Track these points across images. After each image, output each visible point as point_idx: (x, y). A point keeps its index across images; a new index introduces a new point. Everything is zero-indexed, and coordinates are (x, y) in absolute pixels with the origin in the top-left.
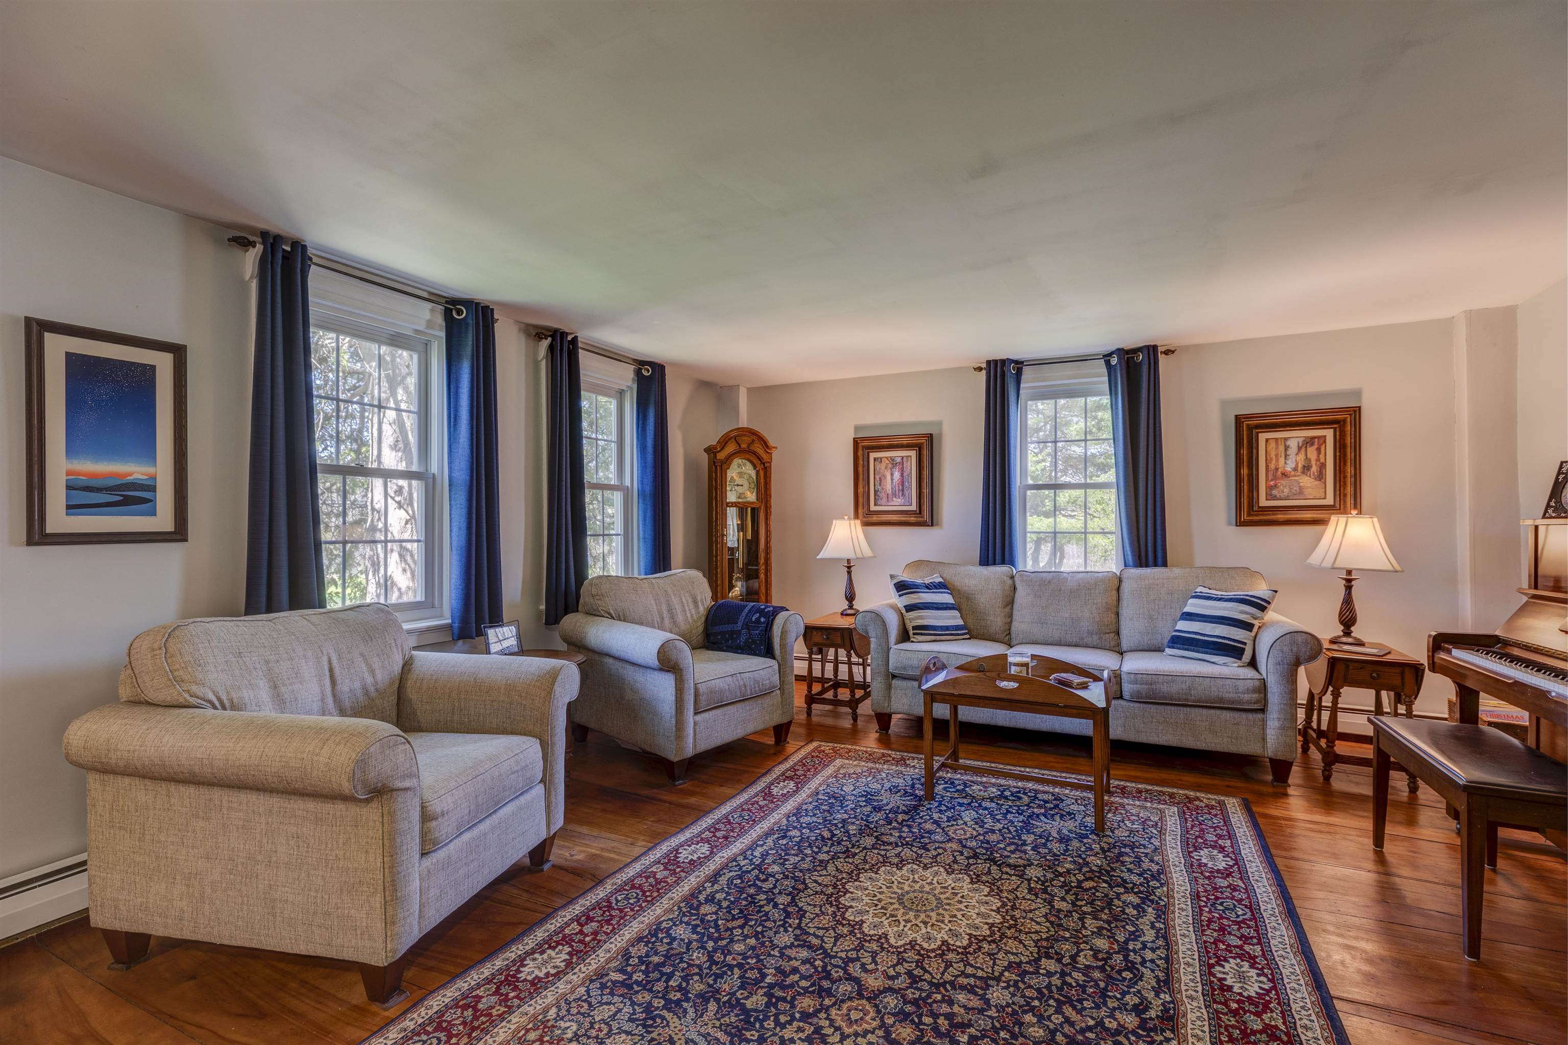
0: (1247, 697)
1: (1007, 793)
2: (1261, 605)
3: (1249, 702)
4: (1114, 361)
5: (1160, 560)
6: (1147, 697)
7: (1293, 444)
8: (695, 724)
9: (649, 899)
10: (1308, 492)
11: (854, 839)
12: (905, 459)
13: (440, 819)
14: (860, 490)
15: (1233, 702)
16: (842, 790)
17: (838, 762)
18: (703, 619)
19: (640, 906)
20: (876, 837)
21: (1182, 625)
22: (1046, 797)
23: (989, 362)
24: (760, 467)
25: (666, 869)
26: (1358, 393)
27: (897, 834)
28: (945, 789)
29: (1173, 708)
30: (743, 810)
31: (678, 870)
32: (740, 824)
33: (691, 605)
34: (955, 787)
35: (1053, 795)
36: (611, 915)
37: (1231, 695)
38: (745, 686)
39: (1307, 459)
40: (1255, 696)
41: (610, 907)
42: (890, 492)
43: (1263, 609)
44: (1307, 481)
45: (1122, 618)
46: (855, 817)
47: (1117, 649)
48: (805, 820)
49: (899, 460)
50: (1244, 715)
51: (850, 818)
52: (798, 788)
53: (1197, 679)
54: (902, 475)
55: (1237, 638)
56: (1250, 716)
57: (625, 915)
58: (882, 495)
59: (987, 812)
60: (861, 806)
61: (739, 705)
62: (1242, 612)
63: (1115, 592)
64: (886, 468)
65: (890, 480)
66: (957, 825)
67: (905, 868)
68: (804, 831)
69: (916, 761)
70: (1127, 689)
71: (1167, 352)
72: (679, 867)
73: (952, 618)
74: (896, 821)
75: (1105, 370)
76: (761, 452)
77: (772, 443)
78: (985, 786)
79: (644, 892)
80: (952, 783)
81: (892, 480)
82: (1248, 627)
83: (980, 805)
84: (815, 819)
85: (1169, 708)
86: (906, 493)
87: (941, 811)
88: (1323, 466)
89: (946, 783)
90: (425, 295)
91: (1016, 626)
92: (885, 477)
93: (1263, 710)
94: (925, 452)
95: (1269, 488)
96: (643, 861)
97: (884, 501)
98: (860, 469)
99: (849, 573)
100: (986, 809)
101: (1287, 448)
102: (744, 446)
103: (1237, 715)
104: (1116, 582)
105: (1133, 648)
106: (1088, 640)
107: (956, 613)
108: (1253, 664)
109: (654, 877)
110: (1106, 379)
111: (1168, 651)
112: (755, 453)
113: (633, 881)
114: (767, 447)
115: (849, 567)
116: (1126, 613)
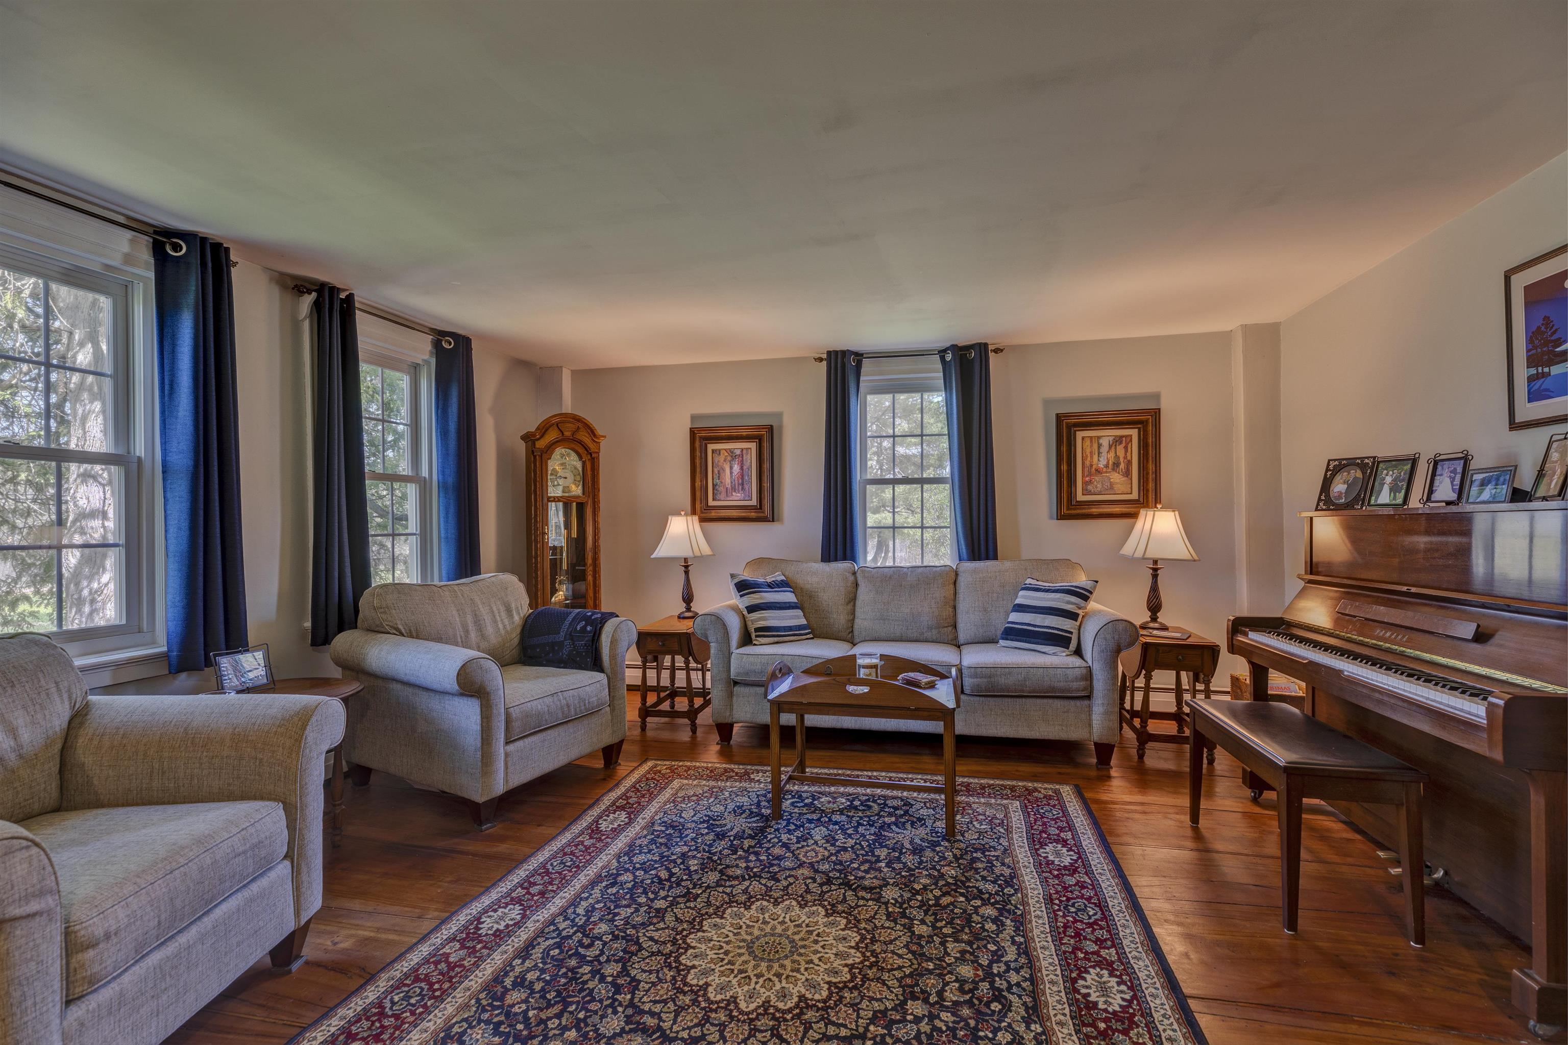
0: (1075, 685)
1: (857, 803)
2: (1084, 595)
3: (1078, 690)
4: (949, 357)
5: (991, 553)
6: (986, 691)
7: (1105, 442)
8: (507, 755)
9: (438, 993)
10: (1119, 488)
11: (696, 877)
12: (744, 451)
13: (101, 946)
14: (698, 484)
15: (1063, 691)
16: (681, 817)
17: (676, 783)
18: (519, 630)
19: (425, 1006)
20: (721, 872)
21: (1014, 617)
22: (895, 803)
23: (829, 353)
24: (586, 457)
25: (463, 947)
26: (1157, 397)
27: (744, 865)
28: (792, 804)
29: (1010, 700)
30: (565, 854)
31: (479, 946)
32: (560, 873)
33: (504, 614)
34: (803, 801)
35: (902, 800)
36: (382, 1026)
37: (1062, 684)
38: (568, 706)
39: (1117, 457)
40: (1083, 683)
41: (382, 1014)
42: (729, 486)
43: (1086, 598)
44: (1116, 478)
45: (959, 611)
46: (696, 849)
47: (954, 642)
48: (639, 859)
49: (738, 452)
50: (1072, 702)
51: (690, 850)
52: (630, 819)
53: (1032, 670)
54: (742, 468)
55: (1065, 628)
56: (1078, 703)
57: (403, 1023)
58: (721, 489)
59: (837, 827)
60: (702, 835)
61: (561, 729)
62: (1069, 603)
63: (952, 586)
64: (725, 460)
65: (730, 473)
66: (808, 846)
67: (754, 907)
68: (637, 874)
69: (761, 774)
70: (968, 682)
71: (997, 351)
72: (480, 942)
73: (795, 618)
74: (742, 848)
75: (940, 366)
76: (587, 440)
77: (600, 431)
78: (834, 797)
79: (431, 984)
80: (800, 797)
81: (731, 473)
82: (1073, 616)
83: (830, 820)
84: (649, 856)
85: (1006, 699)
86: (746, 487)
87: (789, 831)
88: (1129, 463)
89: (793, 797)
91: (859, 623)
92: (724, 470)
93: (1089, 697)
94: (766, 445)
95: (1085, 484)
96: (432, 940)
97: (723, 496)
98: (698, 461)
99: (687, 573)
100: (836, 823)
101: (1100, 446)
102: (567, 434)
103: (1066, 703)
104: (953, 576)
105: (970, 641)
106: (928, 635)
107: (799, 612)
108: (1078, 652)
109: (447, 961)
110: (941, 374)
111: (1002, 643)
112: (580, 442)
113: (417, 970)
114: (595, 435)
115: (686, 567)
116: (962, 606)
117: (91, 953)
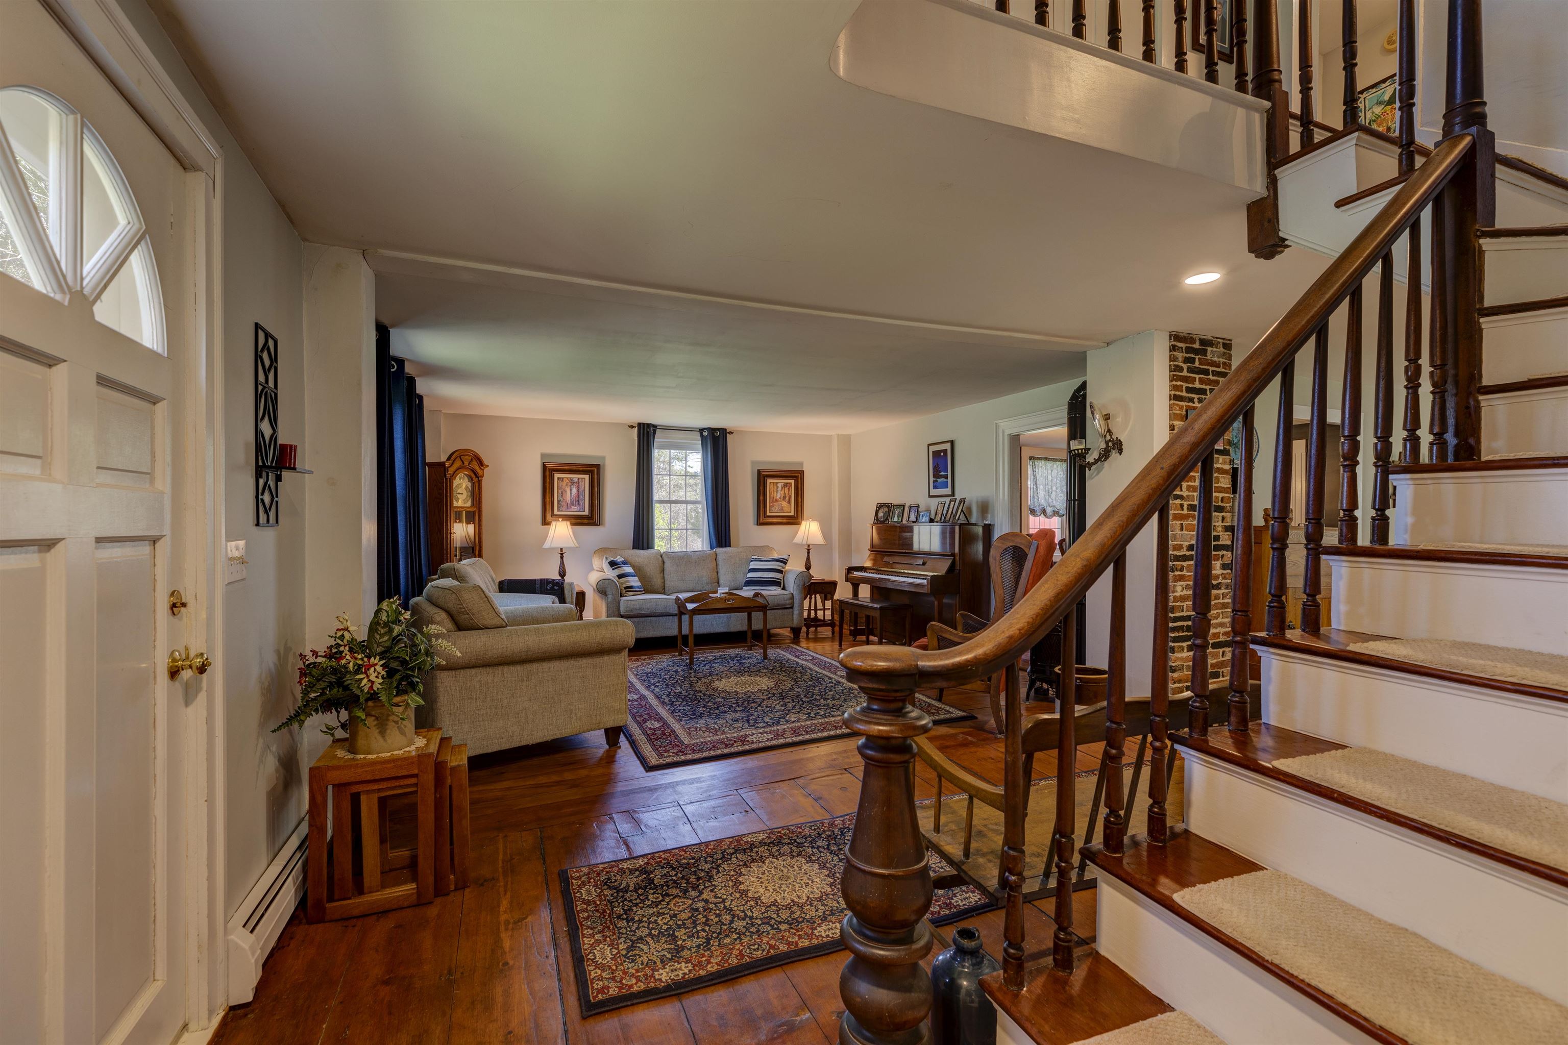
2: (784, 562)
3: (785, 605)
4: (705, 434)
5: (728, 543)
7: (780, 486)
10: (786, 509)
12: (581, 480)
14: (547, 500)
16: (647, 671)
21: (749, 575)
22: (733, 655)
23: (639, 424)
24: (475, 480)
26: (801, 464)
37: (782, 602)
39: (785, 494)
40: (790, 601)
42: (569, 502)
43: (785, 563)
44: (784, 504)
45: (720, 574)
49: (576, 480)
50: (785, 610)
54: (578, 491)
55: (777, 577)
56: (788, 610)
58: (563, 503)
63: (714, 561)
64: (566, 485)
65: (570, 493)
66: (716, 668)
71: (731, 433)
73: (637, 582)
75: (700, 439)
76: (477, 468)
77: (486, 462)
81: (571, 493)
82: (780, 572)
86: (581, 503)
87: (703, 666)
88: (790, 497)
91: (667, 584)
92: (566, 492)
93: (792, 608)
94: (595, 476)
95: (771, 507)
97: (565, 508)
98: (547, 485)
99: (562, 558)
101: (777, 487)
102: (466, 463)
103: (783, 611)
104: (714, 556)
107: (638, 578)
108: (784, 589)
110: (701, 442)
111: (745, 588)
112: (473, 469)
114: (482, 465)
115: (562, 554)
116: (722, 571)
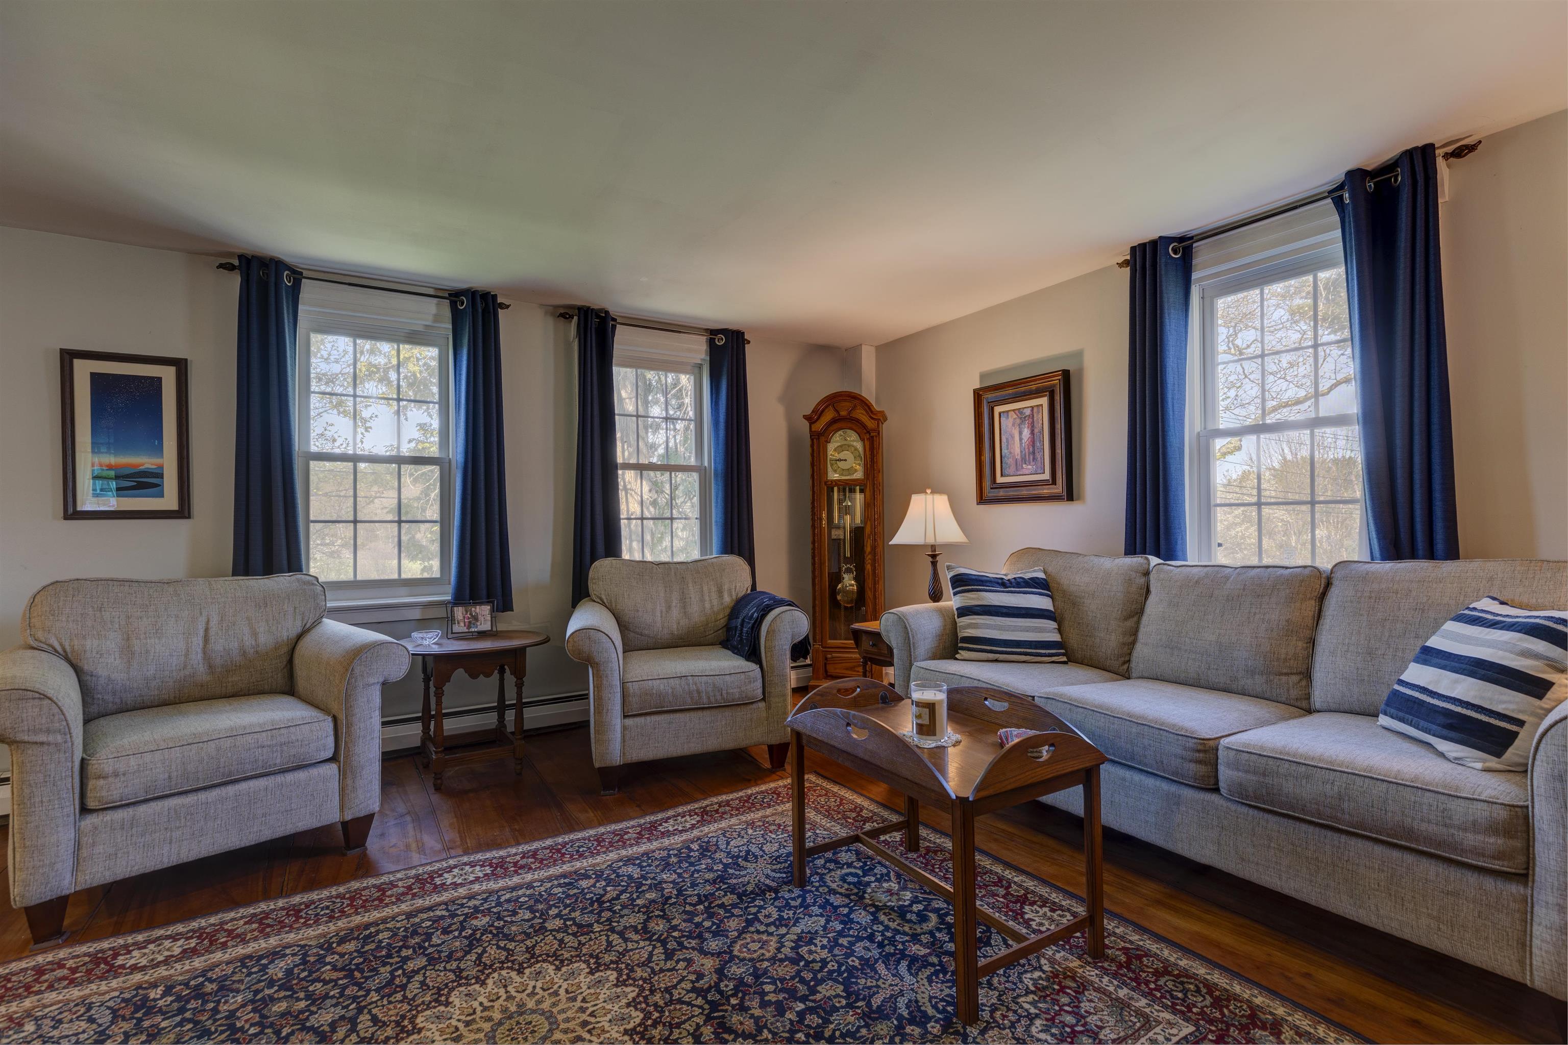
0: (1471, 839)
3: (1476, 852)
4: (1349, 197)
6: (1257, 798)
8: (624, 728)
11: (625, 912)
12: (1035, 410)
13: (110, 779)
14: (985, 457)
15: (1439, 844)
21: (1412, 672)
23: (1133, 250)
24: (866, 437)
27: (679, 923)
28: (845, 875)
29: (1311, 829)
30: (597, 839)
32: (564, 855)
33: (714, 596)
34: (864, 876)
37: (1432, 829)
38: (698, 692)
40: (1494, 842)
42: (1019, 457)
45: (1319, 650)
46: (677, 883)
47: (1304, 704)
49: (1028, 412)
50: (1472, 878)
52: (692, 827)
53: (1359, 781)
54: (1032, 433)
55: (1500, 708)
56: (1488, 882)
58: (1010, 461)
59: (839, 928)
61: (693, 715)
62: (1526, 654)
63: (1312, 605)
64: (1013, 425)
65: (1019, 439)
66: (771, 933)
70: (1225, 774)
71: (1451, 155)
73: (1047, 631)
75: (1336, 218)
76: (865, 418)
81: (1021, 439)
82: (1534, 686)
85: (1304, 827)
86: (1037, 455)
87: (786, 906)
89: (862, 867)
90: (431, 292)
91: (1141, 651)
92: (1013, 437)
93: (1521, 877)
94: (1060, 397)
97: (1012, 470)
98: (984, 430)
99: (934, 564)
102: (845, 413)
103: (1451, 873)
104: (1319, 587)
105: (1333, 706)
106: (1247, 682)
107: (1053, 625)
108: (1522, 770)
110: (1338, 233)
111: (1384, 720)
112: (858, 421)
113: (365, 890)
114: (872, 412)
115: (934, 557)
116: (1326, 639)
117: (102, 782)
